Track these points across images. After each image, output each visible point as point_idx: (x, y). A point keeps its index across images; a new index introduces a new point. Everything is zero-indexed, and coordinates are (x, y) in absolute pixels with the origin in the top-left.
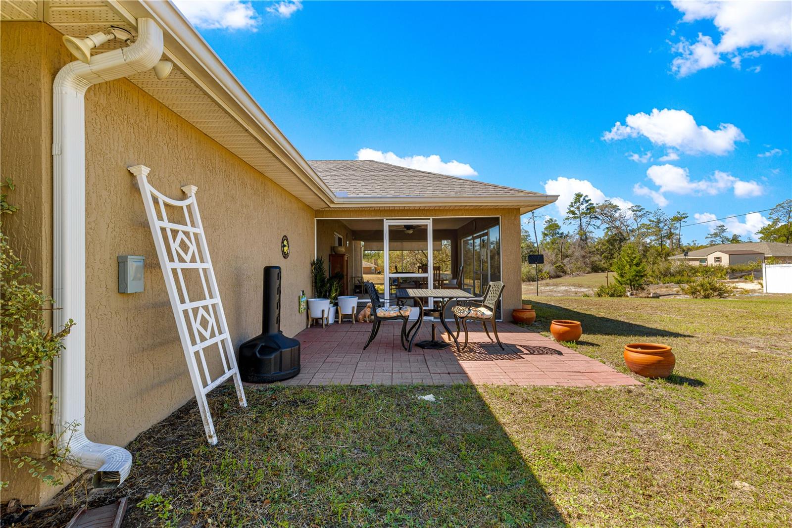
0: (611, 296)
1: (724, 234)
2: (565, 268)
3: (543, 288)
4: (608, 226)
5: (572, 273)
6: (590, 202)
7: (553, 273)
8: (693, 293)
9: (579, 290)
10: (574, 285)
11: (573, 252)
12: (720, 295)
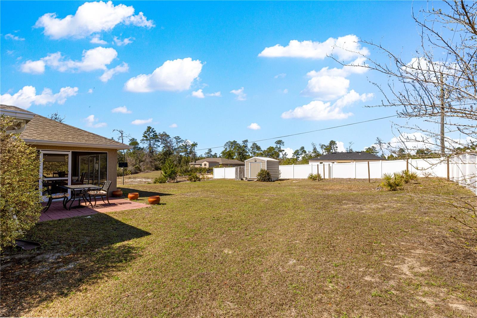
0: (160, 183)
1: (211, 153)
2: (140, 168)
3: (127, 180)
4: (164, 145)
5: (144, 171)
6: (155, 132)
7: (133, 171)
8: (191, 180)
9: (147, 180)
10: (145, 178)
11: (146, 159)
12: (199, 180)
